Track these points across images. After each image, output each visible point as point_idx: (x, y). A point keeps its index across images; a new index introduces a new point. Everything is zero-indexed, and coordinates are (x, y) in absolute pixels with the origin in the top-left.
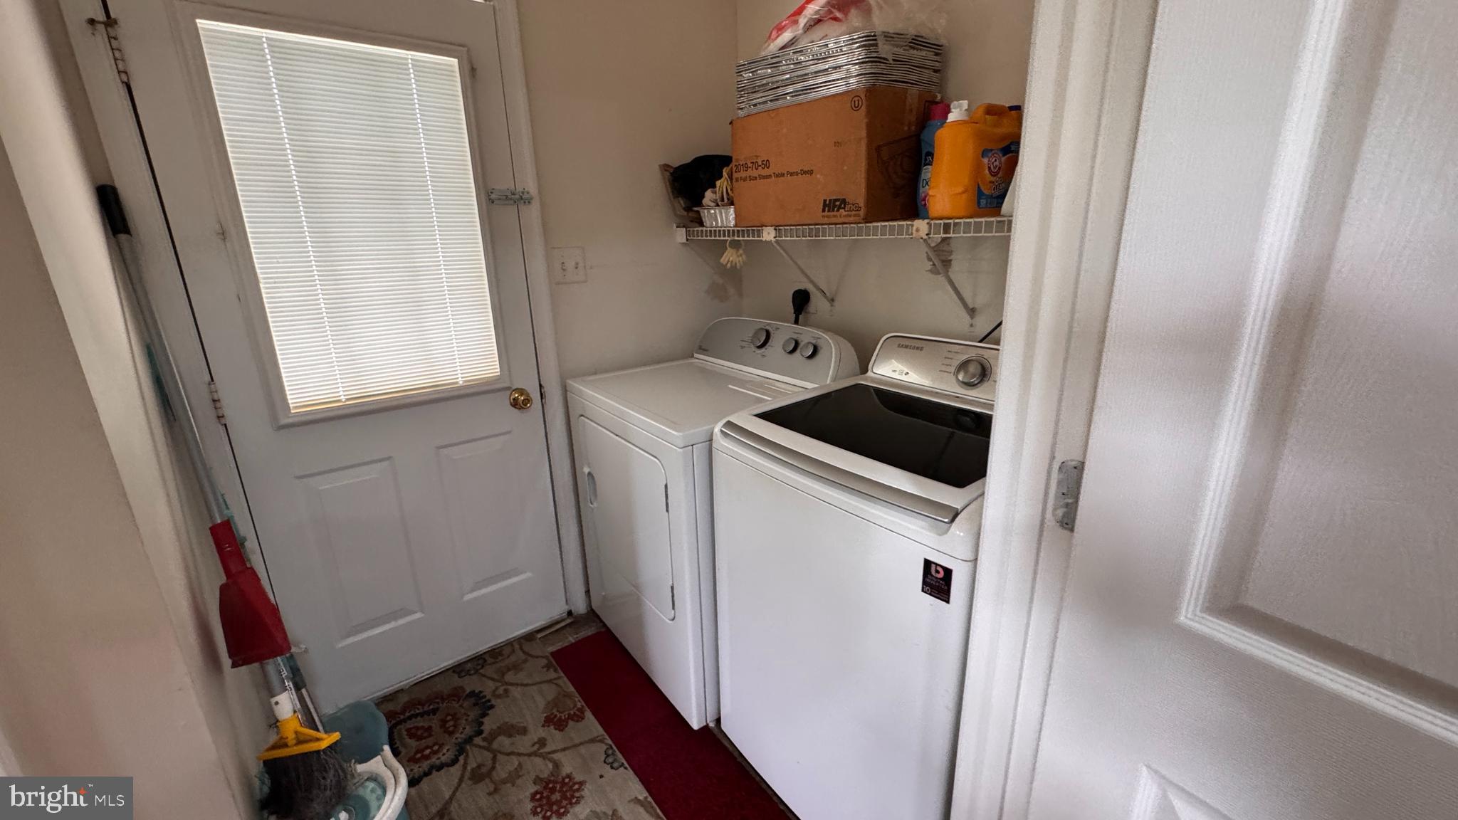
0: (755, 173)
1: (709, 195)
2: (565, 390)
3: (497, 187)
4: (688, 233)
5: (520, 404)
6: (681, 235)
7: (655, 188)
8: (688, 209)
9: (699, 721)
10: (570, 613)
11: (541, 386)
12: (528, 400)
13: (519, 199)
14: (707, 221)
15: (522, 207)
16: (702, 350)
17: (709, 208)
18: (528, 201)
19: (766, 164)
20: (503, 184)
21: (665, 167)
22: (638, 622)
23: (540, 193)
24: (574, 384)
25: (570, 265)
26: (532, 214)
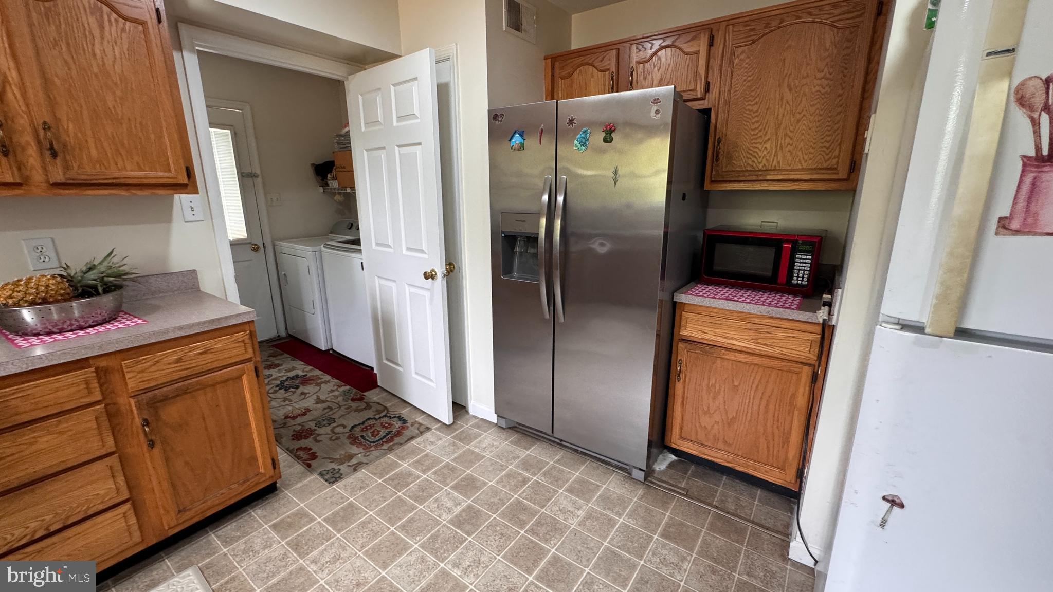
0: (341, 170)
1: (329, 176)
2: (274, 246)
3: (245, 171)
4: (324, 189)
5: (256, 249)
6: (321, 190)
7: (310, 173)
8: (323, 180)
9: (325, 347)
10: (279, 336)
11: (264, 244)
12: (258, 247)
13: (253, 176)
14: (330, 185)
15: (255, 179)
16: (331, 233)
17: (330, 180)
18: (257, 177)
19: (344, 167)
20: (247, 170)
21: (313, 165)
22: (306, 331)
23: (261, 172)
24: (277, 242)
25: (274, 199)
26: (259, 180)
